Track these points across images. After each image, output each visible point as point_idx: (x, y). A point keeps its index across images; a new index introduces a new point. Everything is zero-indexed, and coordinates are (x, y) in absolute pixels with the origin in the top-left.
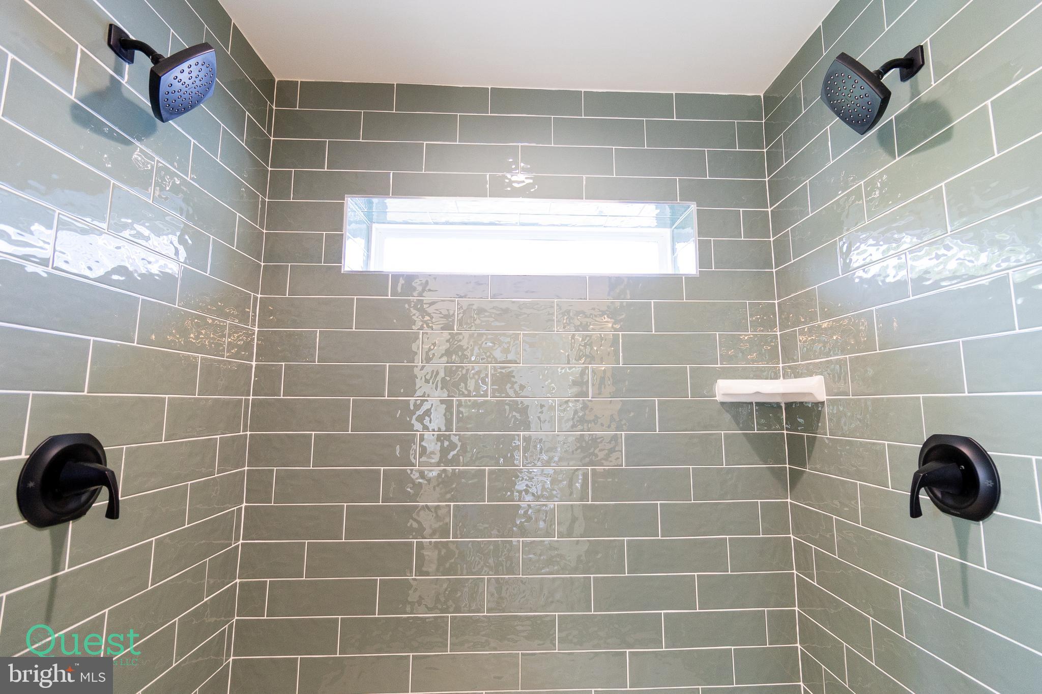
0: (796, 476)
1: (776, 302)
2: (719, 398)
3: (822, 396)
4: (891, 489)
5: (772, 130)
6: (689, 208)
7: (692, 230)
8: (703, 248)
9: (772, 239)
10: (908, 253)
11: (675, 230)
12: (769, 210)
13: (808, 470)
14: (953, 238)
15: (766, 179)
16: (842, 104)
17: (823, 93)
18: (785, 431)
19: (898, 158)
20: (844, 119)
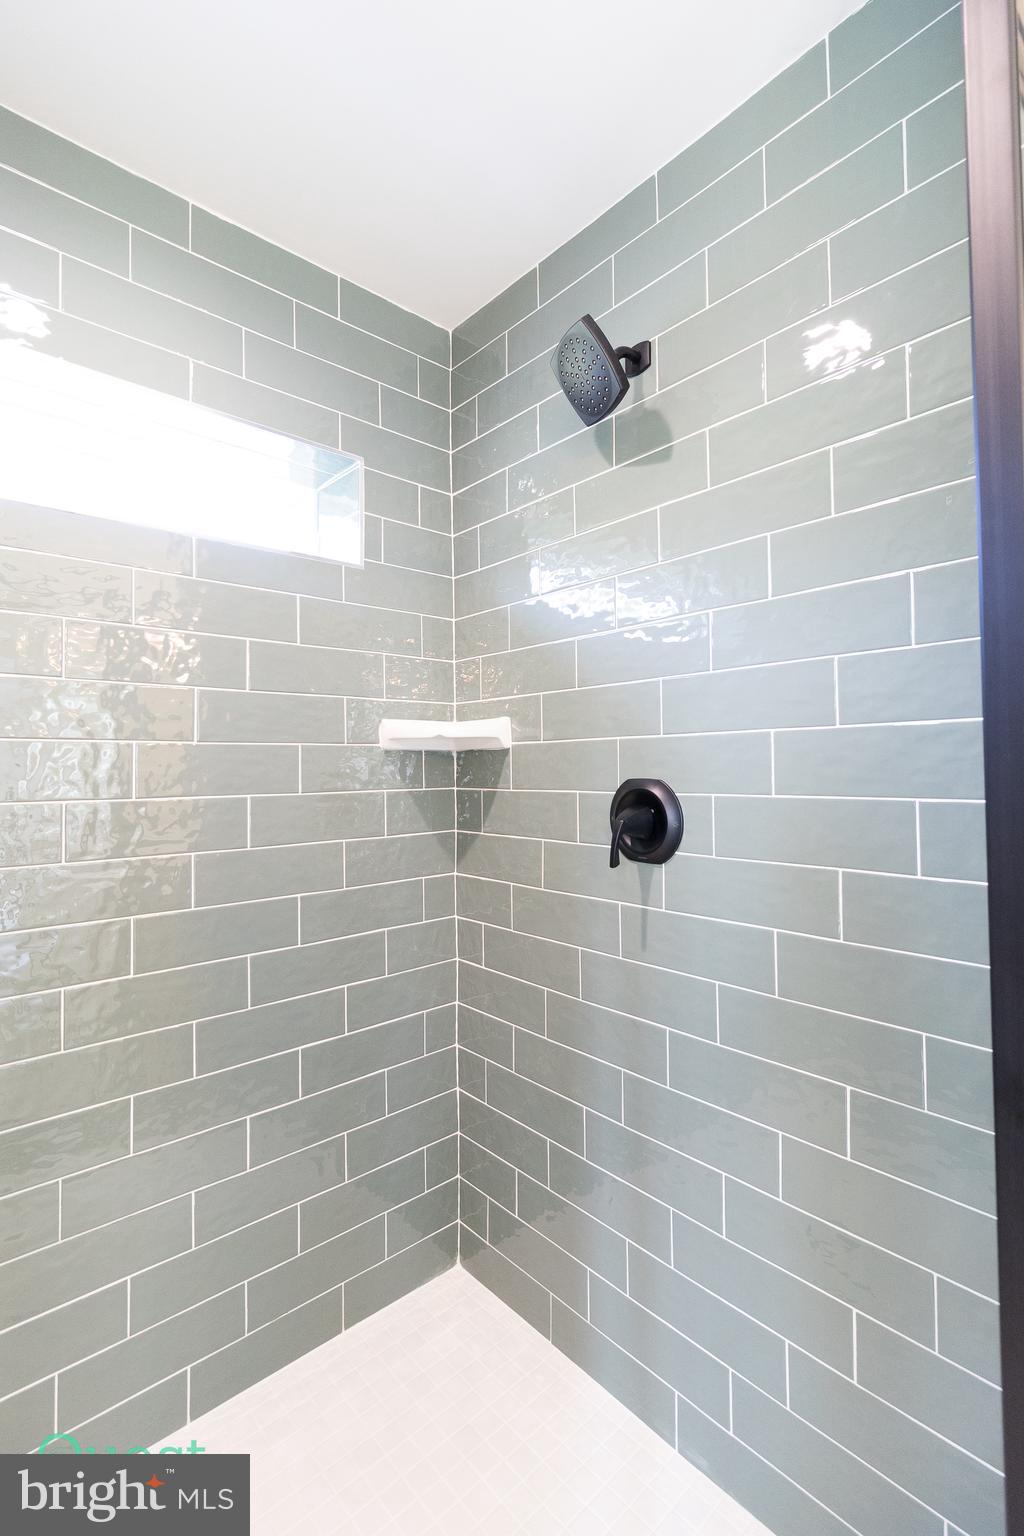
0: (465, 844)
1: (454, 620)
2: (384, 744)
3: (507, 742)
4: (578, 843)
5: (461, 387)
6: (353, 464)
7: (357, 498)
8: (370, 526)
9: (453, 536)
11: (323, 494)
12: (452, 495)
13: (483, 834)
14: (663, 570)
15: (451, 452)
16: (575, 380)
17: (556, 357)
18: (455, 789)
19: (615, 468)
20: (572, 400)
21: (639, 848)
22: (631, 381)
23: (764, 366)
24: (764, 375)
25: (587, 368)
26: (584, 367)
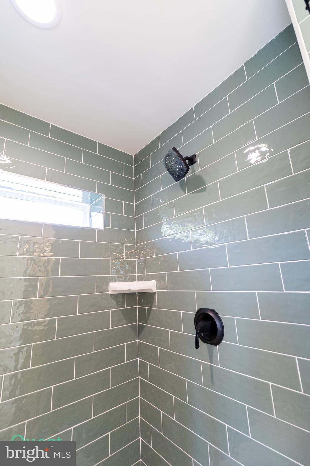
0: (141, 328)
1: (136, 245)
2: (110, 292)
3: (155, 290)
4: (183, 333)
5: (137, 171)
6: (101, 196)
7: (102, 207)
8: (106, 217)
9: (135, 217)
10: (190, 232)
11: (93, 206)
12: (135, 204)
13: (147, 325)
14: (207, 228)
15: (134, 191)
16: (171, 167)
17: (164, 161)
18: (137, 306)
19: (187, 194)
20: (171, 174)
21: (207, 338)
22: (190, 167)
23: (236, 159)
24: (236, 162)
25: (175, 164)
26: (174, 163)
